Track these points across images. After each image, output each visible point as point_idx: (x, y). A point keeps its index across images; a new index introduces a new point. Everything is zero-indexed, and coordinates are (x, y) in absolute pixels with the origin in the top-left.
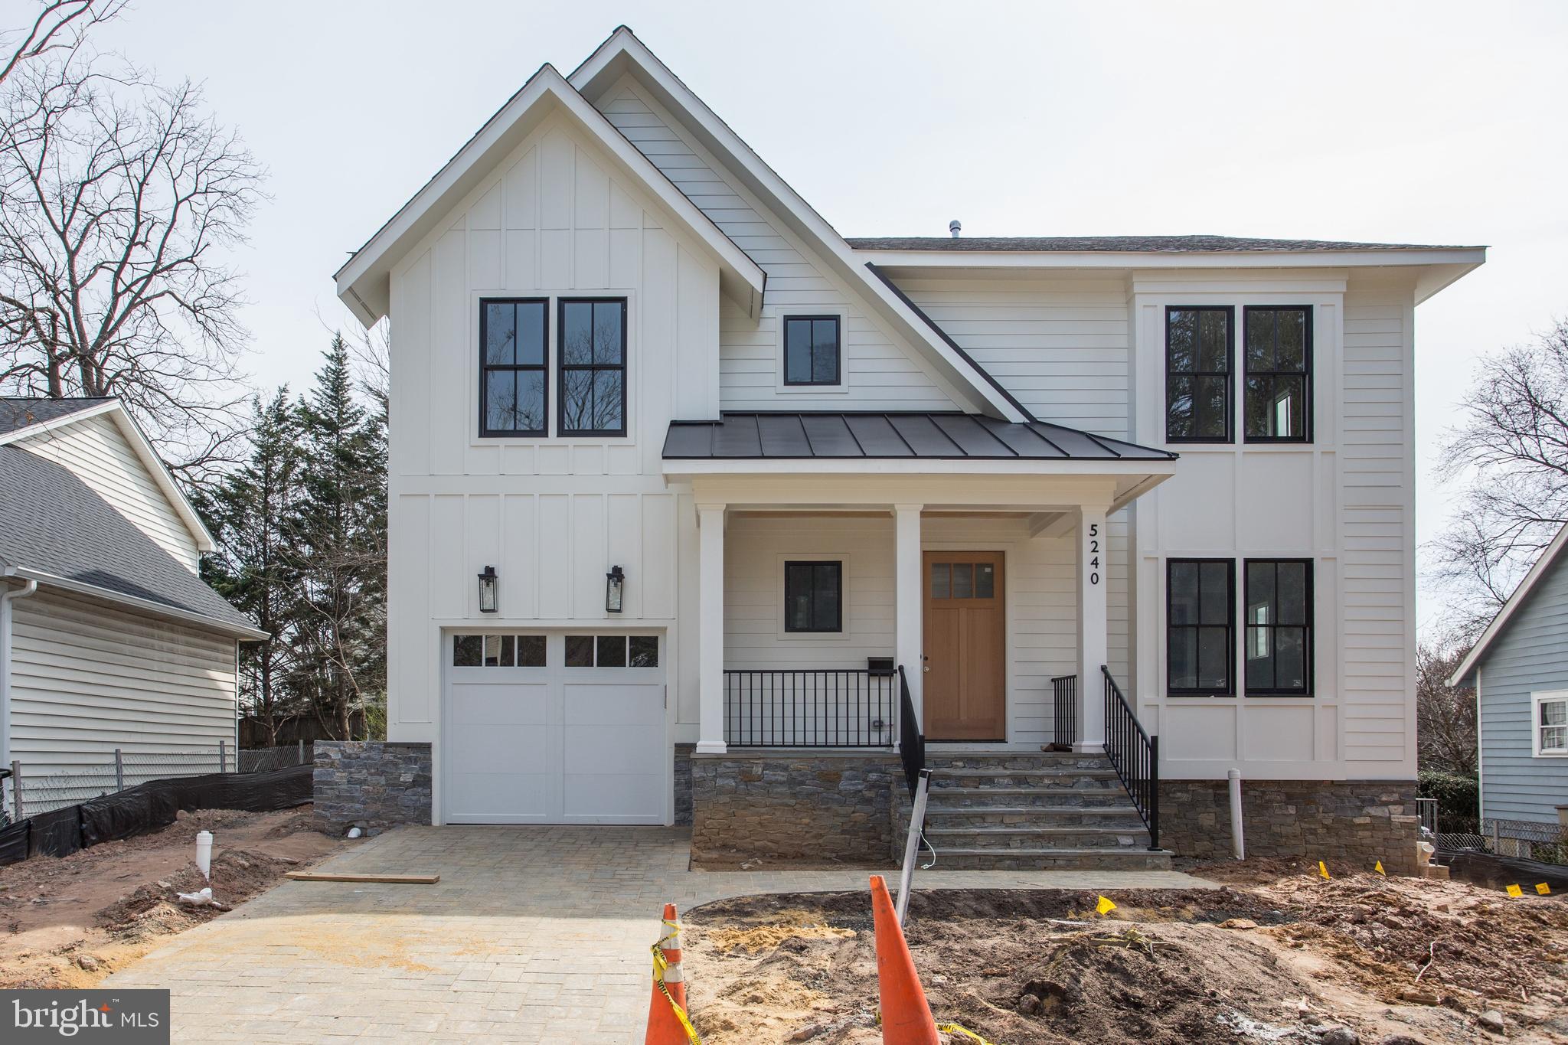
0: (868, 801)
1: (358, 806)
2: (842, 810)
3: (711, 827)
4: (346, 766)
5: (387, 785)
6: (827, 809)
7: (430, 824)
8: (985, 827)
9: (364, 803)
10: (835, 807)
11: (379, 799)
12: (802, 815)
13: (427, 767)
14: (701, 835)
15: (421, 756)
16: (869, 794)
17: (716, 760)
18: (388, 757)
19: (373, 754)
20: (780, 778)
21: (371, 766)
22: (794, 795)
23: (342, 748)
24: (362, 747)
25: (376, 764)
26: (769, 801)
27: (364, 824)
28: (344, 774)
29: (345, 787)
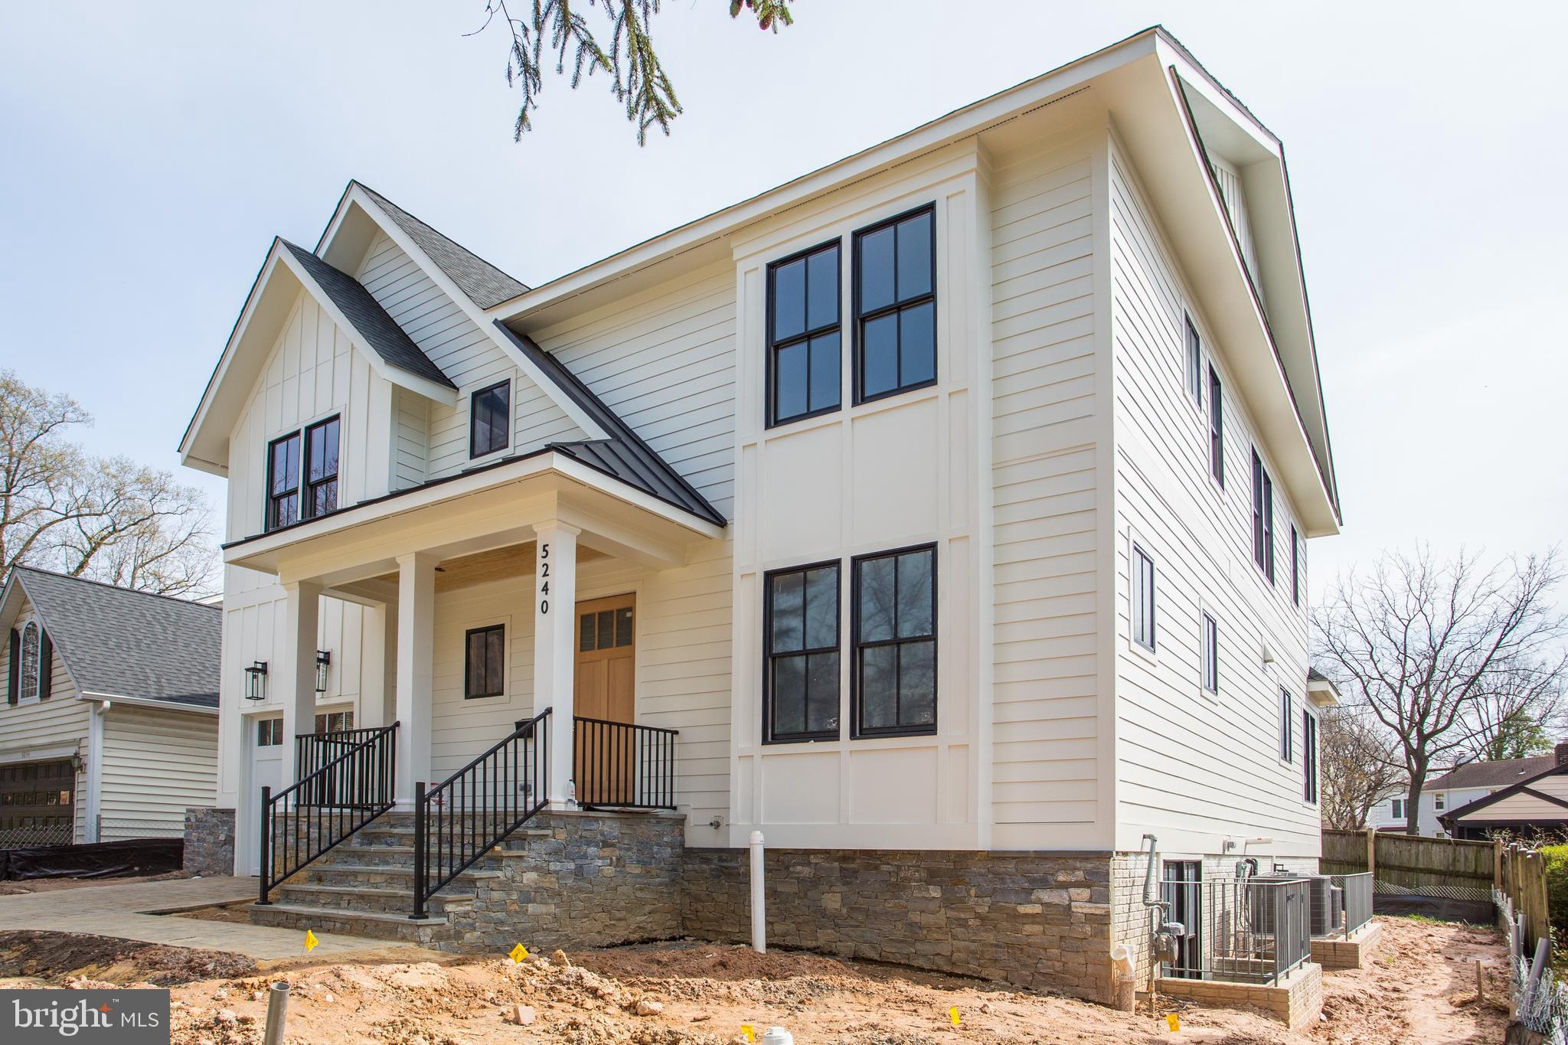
4: (197, 828)
5: (214, 843)
7: (232, 874)
9: (204, 857)
11: (210, 854)
13: (232, 829)
15: (230, 819)
18: (215, 820)
19: (209, 818)
21: (207, 828)
23: (196, 814)
25: (209, 826)
28: (196, 834)
29: (196, 844)
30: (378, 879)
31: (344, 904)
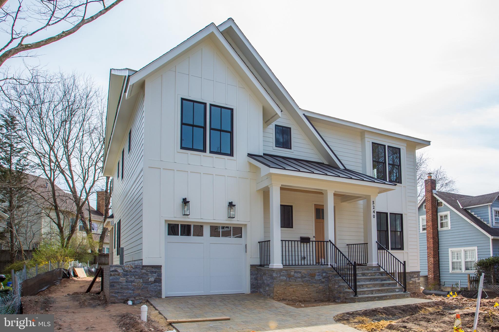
0: (323, 282)
1: (130, 291)
2: (316, 285)
3: (279, 293)
4: (125, 275)
5: (143, 282)
6: (312, 285)
7: (161, 297)
8: (364, 289)
9: (133, 290)
10: (314, 285)
11: (140, 289)
12: (306, 288)
13: (160, 275)
14: (276, 296)
15: (158, 270)
16: (323, 280)
17: (280, 270)
18: (144, 271)
19: (137, 270)
20: (299, 276)
21: (136, 275)
22: (303, 281)
23: (123, 268)
24: (132, 267)
25: (138, 274)
26: (296, 283)
27: (133, 299)
28: (124, 279)
29: (125, 284)
30: (370, 286)
31: (374, 293)
